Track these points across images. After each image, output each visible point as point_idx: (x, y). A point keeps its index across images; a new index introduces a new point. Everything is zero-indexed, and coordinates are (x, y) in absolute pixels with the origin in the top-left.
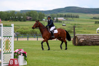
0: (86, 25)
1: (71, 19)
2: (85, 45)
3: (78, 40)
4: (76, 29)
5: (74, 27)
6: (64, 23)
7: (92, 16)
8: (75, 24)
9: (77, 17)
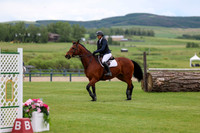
0: (170, 50)
1: (138, 37)
2: (167, 90)
3: (153, 81)
4: (148, 57)
5: (145, 55)
6: (124, 46)
7: (181, 31)
8: (147, 49)
9: (150, 34)
